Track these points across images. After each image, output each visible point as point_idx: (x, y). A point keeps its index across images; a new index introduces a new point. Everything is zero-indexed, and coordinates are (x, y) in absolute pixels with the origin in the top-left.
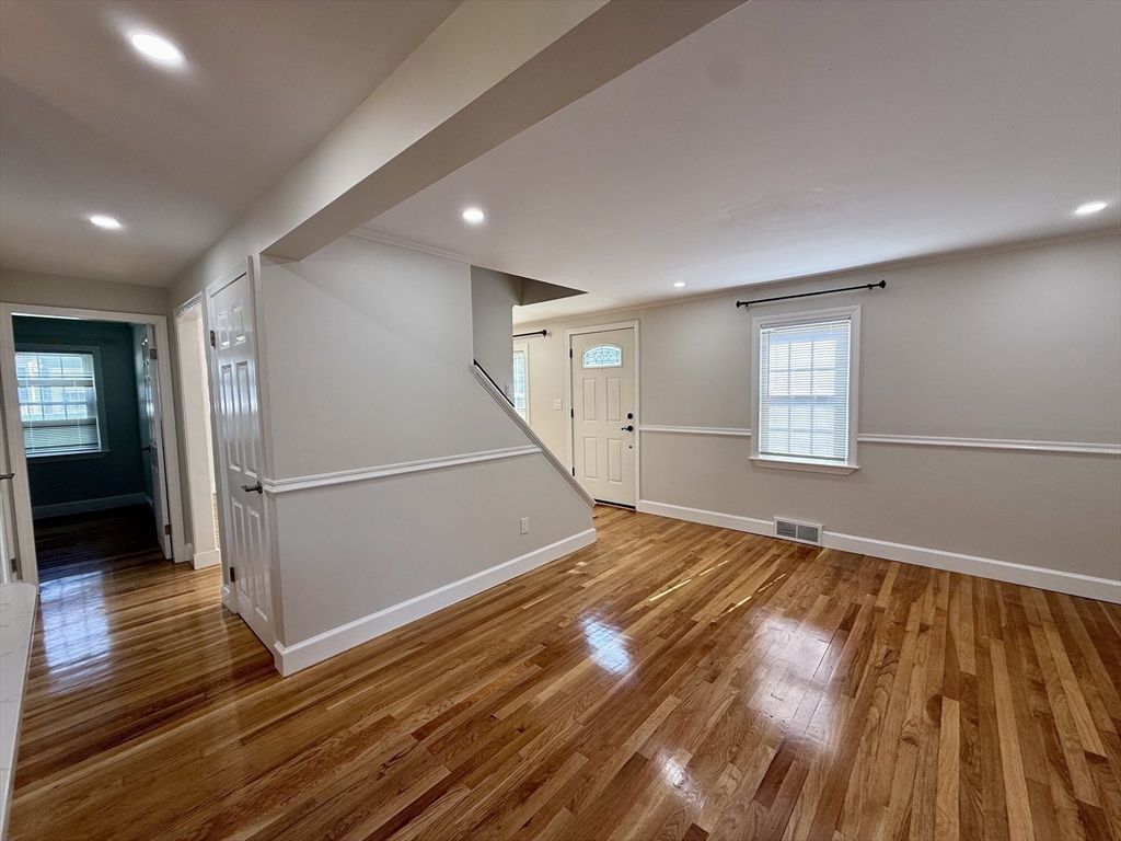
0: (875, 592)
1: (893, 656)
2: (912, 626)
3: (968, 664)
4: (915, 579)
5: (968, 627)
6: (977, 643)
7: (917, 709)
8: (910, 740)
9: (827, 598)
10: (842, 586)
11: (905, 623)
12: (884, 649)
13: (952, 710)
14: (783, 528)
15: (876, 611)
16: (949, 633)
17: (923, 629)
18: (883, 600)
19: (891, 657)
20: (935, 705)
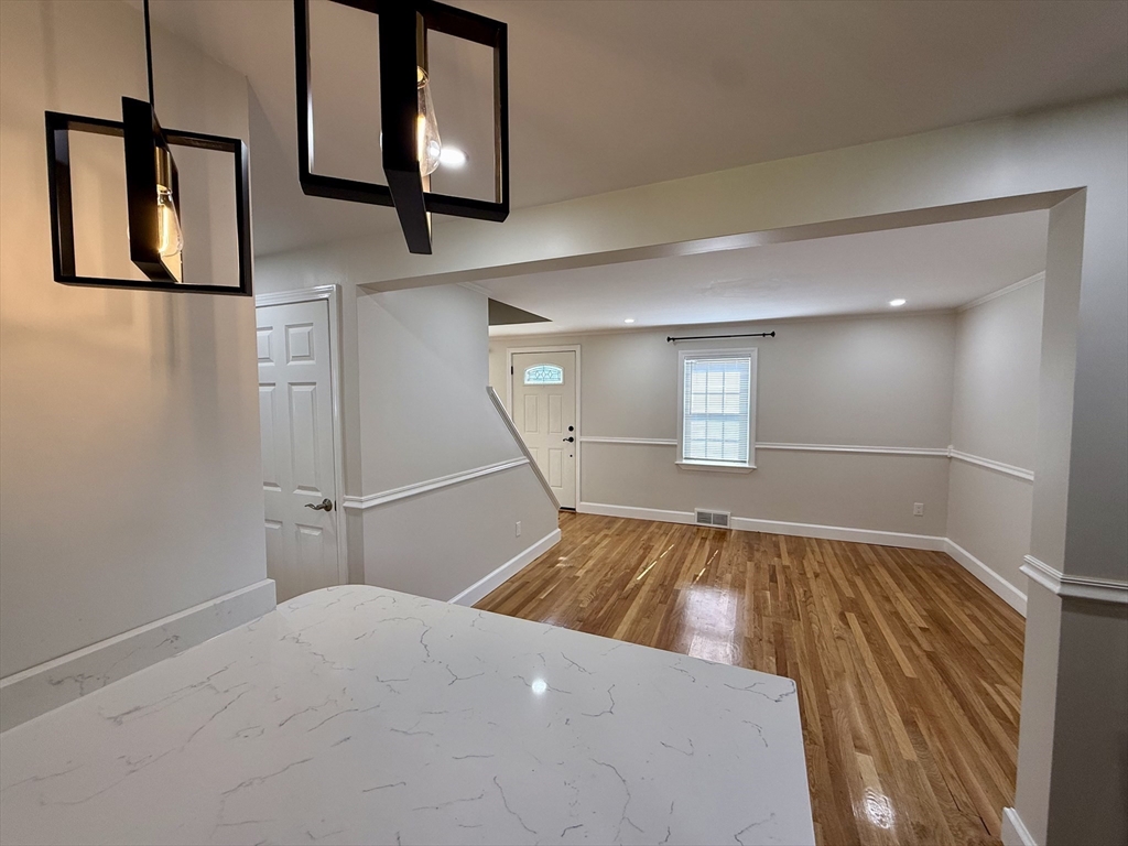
0: (779, 556)
1: (808, 595)
2: (810, 575)
3: (849, 593)
4: (798, 545)
5: (839, 570)
6: (848, 580)
7: (835, 620)
8: (839, 638)
9: (753, 564)
10: (757, 555)
11: (805, 573)
12: (801, 590)
13: (852, 618)
14: (702, 517)
15: (785, 568)
16: (831, 576)
17: (817, 576)
18: (786, 561)
19: (808, 594)
20: (842, 617)
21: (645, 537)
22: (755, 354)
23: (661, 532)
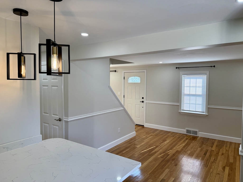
0: (212, 147)
1: (215, 160)
2: (220, 154)
3: (231, 161)
4: (222, 143)
5: (233, 153)
6: (234, 156)
7: (220, 168)
8: (218, 174)
9: (200, 148)
10: (204, 146)
11: (219, 153)
12: (214, 158)
13: (227, 169)
14: (188, 131)
15: (212, 151)
16: (228, 155)
17: (223, 154)
18: (214, 148)
20: (224, 168)
21: (165, 137)
22: (208, 73)
23: (172, 135)
